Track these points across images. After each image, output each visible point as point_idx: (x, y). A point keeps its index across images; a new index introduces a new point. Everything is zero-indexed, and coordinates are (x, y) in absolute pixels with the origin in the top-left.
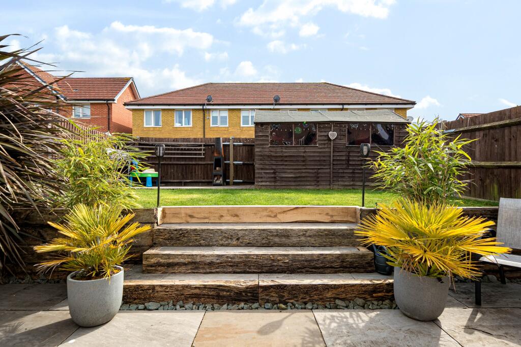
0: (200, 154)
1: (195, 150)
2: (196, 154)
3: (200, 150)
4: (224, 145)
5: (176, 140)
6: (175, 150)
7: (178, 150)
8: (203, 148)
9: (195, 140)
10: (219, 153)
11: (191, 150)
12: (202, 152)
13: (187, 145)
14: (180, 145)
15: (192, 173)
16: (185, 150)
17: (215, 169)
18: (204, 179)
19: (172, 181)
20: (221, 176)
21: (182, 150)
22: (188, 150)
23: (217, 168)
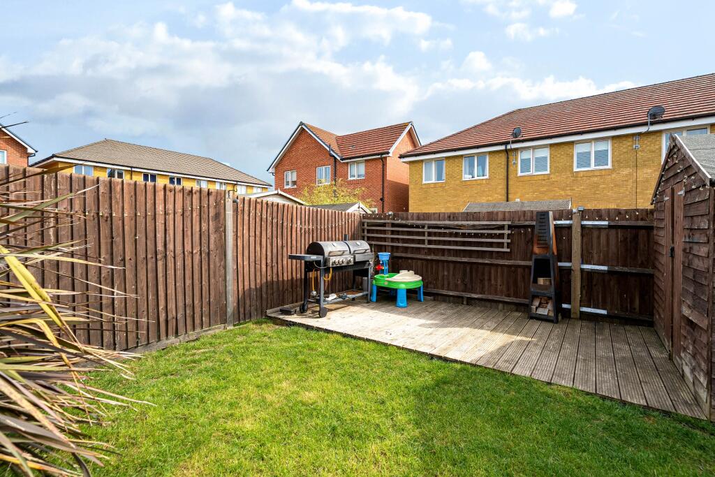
0: (501, 245)
1: (490, 236)
2: (491, 244)
3: (501, 236)
4: (556, 227)
5: (452, 216)
6: (451, 235)
7: (456, 235)
8: (506, 232)
9: (491, 216)
10: (546, 247)
11: (482, 236)
12: (506, 241)
13: (474, 227)
14: (460, 227)
15: (482, 281)
16: (470, 235)
17: (535, 281)
18: (509, 296)
19: (445, 292)
20: (550, 298)
21: (464, 235)
22: (476, 235)
23: (541, 281)
